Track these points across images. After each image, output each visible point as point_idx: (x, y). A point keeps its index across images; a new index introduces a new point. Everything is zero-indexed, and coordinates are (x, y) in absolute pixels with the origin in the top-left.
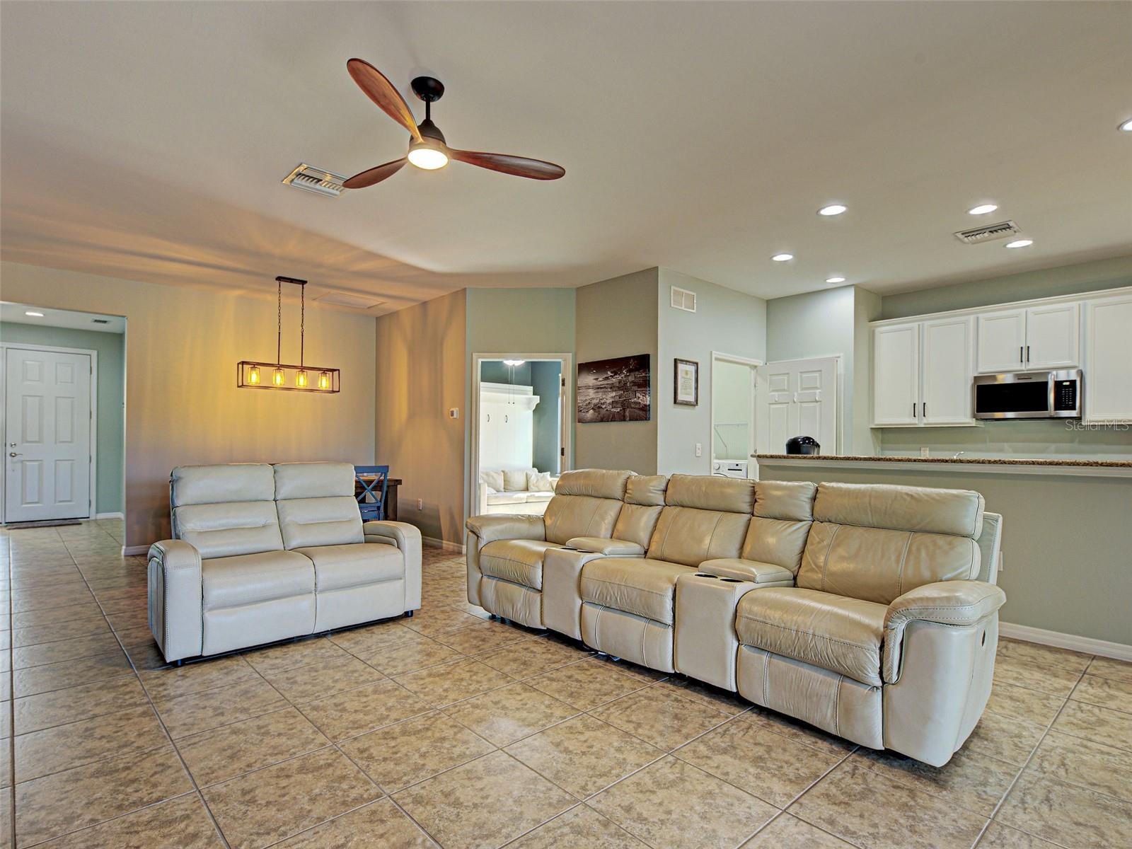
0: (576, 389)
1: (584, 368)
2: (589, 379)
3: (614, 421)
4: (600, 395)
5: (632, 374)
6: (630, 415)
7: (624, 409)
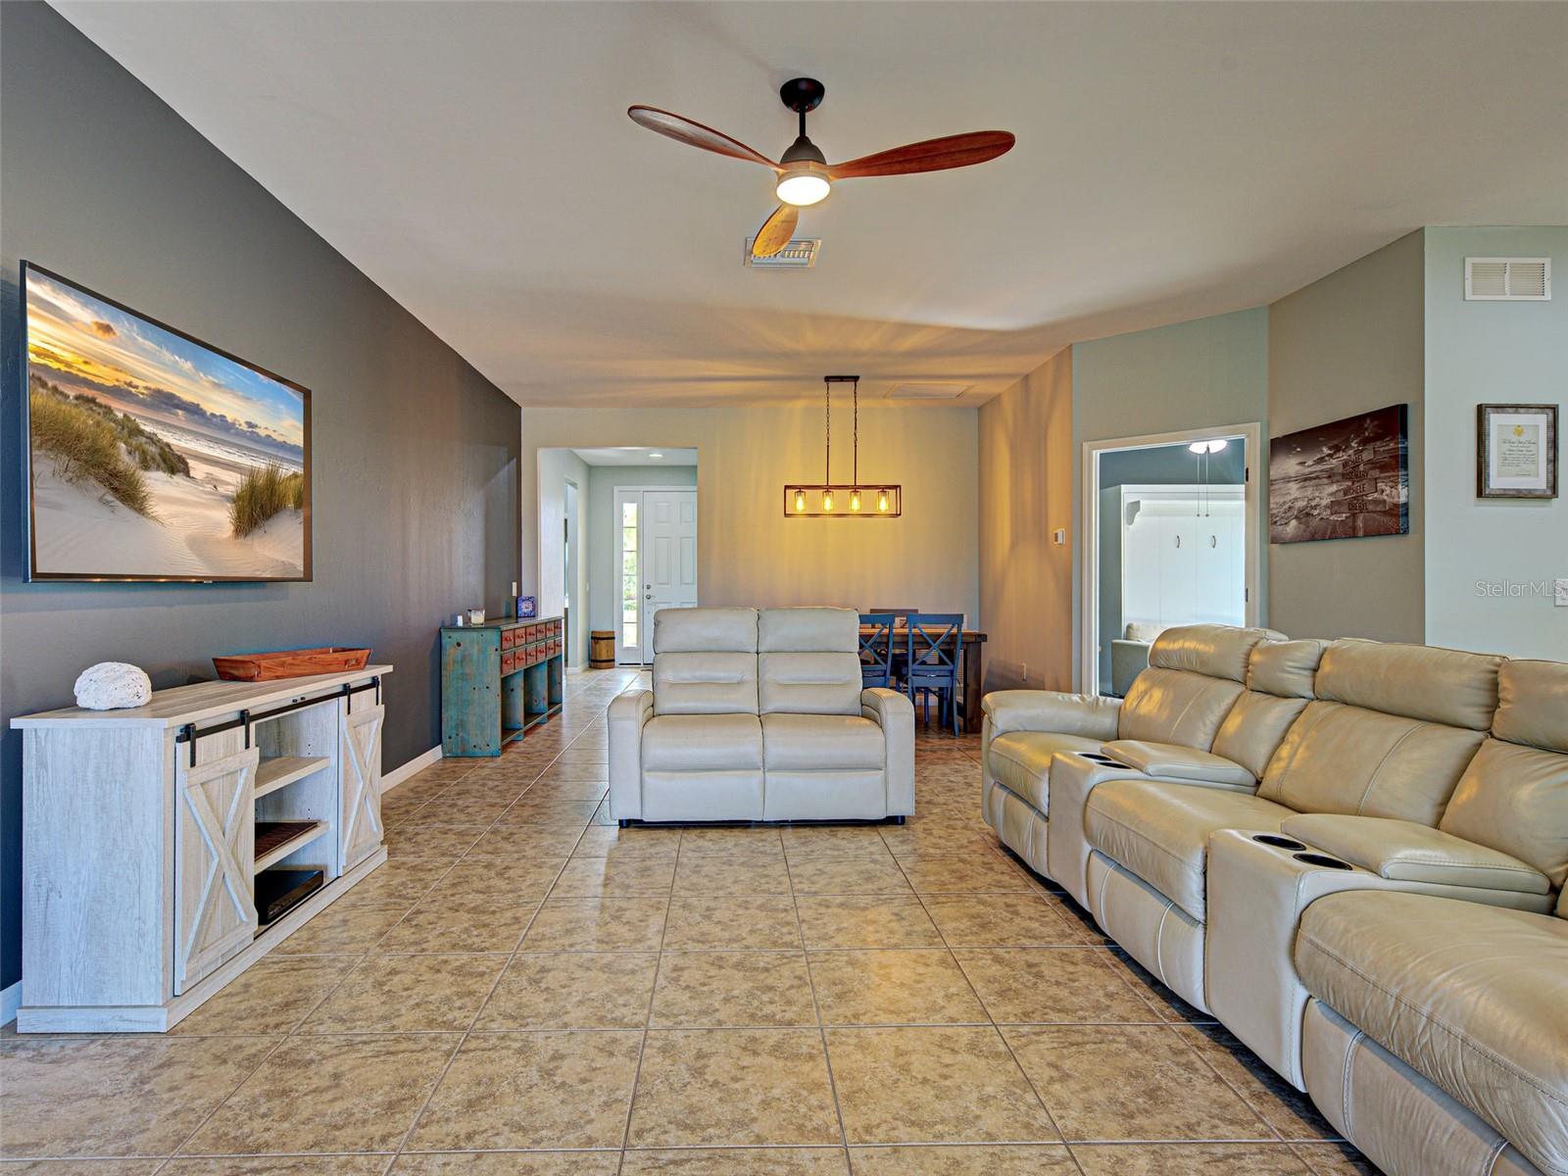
0: (1269, 483)
1: (1280, 446)
2: (1290, 465)
3: (1336, 538)
4: (1309, 492)
5: (1370, 446)
6: (1365, 525)
7: (1354, 515)
